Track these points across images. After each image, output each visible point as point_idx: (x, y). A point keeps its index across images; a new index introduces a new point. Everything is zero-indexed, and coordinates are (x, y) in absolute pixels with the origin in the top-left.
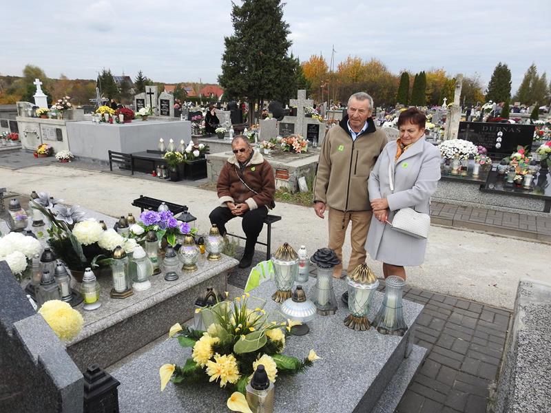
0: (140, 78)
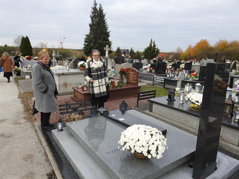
0: (131, 50)
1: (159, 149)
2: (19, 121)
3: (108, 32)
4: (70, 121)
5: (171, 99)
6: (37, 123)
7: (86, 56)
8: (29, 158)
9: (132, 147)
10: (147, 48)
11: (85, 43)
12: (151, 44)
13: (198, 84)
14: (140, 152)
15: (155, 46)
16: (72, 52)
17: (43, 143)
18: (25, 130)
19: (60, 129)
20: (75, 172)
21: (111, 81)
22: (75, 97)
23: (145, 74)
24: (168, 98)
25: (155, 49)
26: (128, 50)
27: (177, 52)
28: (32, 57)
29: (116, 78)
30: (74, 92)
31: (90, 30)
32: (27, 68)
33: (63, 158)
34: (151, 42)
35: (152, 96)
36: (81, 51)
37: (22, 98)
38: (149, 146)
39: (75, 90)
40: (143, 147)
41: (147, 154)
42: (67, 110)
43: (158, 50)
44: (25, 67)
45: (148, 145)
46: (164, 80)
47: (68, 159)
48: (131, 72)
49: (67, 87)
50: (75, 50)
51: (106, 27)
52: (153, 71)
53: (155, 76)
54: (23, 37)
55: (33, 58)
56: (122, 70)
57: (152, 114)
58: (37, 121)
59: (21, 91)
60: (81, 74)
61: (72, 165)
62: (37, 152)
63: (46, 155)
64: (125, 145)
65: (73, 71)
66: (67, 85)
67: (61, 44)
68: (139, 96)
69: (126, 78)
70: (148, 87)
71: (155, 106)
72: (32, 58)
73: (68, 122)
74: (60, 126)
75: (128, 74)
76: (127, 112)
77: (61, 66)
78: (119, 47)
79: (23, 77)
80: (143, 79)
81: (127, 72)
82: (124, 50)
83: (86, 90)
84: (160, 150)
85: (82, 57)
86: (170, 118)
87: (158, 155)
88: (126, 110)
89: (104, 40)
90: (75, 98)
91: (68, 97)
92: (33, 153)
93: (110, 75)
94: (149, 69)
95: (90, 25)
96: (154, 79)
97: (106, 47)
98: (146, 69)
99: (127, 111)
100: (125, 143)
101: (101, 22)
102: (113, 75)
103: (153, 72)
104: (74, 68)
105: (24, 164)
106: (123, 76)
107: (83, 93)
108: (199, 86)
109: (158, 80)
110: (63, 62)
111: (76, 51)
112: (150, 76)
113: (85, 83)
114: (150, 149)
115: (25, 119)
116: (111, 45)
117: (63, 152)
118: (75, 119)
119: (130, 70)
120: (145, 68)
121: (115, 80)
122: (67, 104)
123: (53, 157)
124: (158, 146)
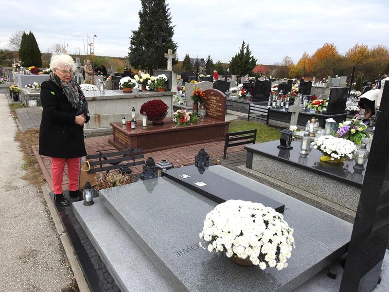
0: (209, 60)
1: (281, 251)
2: (14, 184)
3: (171, 28)
4: (106, 187)
5: (285, 146)
6: (47, 187)
7: (133, 68)
8: (29, 256)
9: (228, 247)
10: (236, 56)
11: (132, 46)
12: (243, 49)
13: (331, 120)
14: (244, 257)
15: (248, 52)
16: (109, 63)
17: (56, 226)
18: (25, 201)
19: (87, 200)
20: (116, 286)
21: (178, 113)
22: (114, 140)
23: (234, 101)
24: (280, 144)
25: (250, 58)
26: (203, 60)
27: (284, 65)
28: (40, 69)
29: (185, 107)
30: (112, 130)
31: (140, 23)
32: (31, 87)
33: (94, 258)
34: (243, 46)
35: (249, 140)
36: (125, 61)
37: (22, 141)
38: (262, 246)
39: (114, 128)
40: (250, 248)
41: (258, 260)
42: (101, 164)
43: (253, 60)
44: (28, 86)
45: (260, 244)
46: (267, 111)
47: (103, 260)
48: (212, 97)
49: (101, 122)
50: (114, 58)
51: (168, 18)
52: (248, 95)
53: (251, 105)
54: (25, 34)
55: (41, 71)
56: (197, 94)
57: (251, 171)
58: (46, 184)
59: (21, 128)
60: (124, 100)
61: (110, 272)
62: (46, 245)
63: (62, 251)
64: (214, 242)
65: (110, 93)
66: (101, 120)
67: (89, 47)
68: (228, 140)
69: (205, 107)
70: (239, 123)
71: (256, 159)
72: (39, 71)
73: (102, 188)
74: (88, 196)
75: (206, 101)
76: (209, 170)
77: (91, 86)
78: (188, 54)
79: (25, 104)
80: (230, 109)
81: (206, 97)
82: (197, 59)
83: (134, 129)
84: (283, 254)
85: (127, 69)
86: (283, 180)
87: (278, 264)
88: (207, 165)
89: (164, 41)
90: (114, 142)
91: (103, 140)
92: (38, 247)
93: (175, 102)
94: (241, 92)
95: (140, 13)
96: (250, 109)
97: (169, 53)
98: (234, 92)
99: (209, 167)
100: (214, 238)
101: (159, 10)
102: (180, 102)
103: (248, 97)
104: (112, 89)
105: (20, 270)
106: (199, 104)
107: (129, 133)
108: (332, 123)
109: (256, 110)
110: (93, 79)
111: (116, 60)
112: (243, 105)
113: (133, 116)
114: (263, 252)
115: (25, 179)
116: (176, 50)
117: (94, 246)
118: (115, 183)
119: (212, 93)
120: (233, 90)
121: (185, 111)
122: (101, 154)
123: (75, 254)
124: (280, 246)
